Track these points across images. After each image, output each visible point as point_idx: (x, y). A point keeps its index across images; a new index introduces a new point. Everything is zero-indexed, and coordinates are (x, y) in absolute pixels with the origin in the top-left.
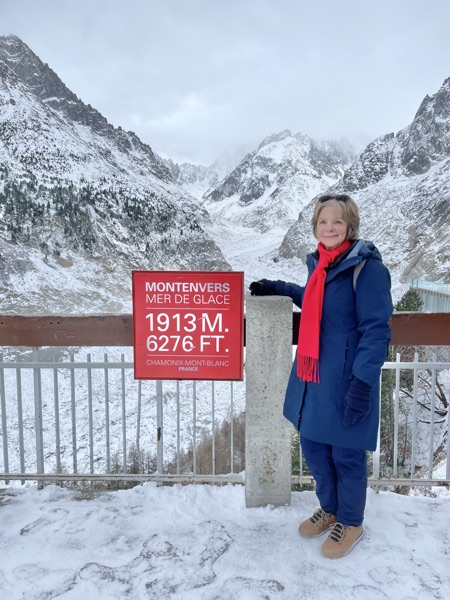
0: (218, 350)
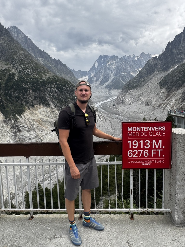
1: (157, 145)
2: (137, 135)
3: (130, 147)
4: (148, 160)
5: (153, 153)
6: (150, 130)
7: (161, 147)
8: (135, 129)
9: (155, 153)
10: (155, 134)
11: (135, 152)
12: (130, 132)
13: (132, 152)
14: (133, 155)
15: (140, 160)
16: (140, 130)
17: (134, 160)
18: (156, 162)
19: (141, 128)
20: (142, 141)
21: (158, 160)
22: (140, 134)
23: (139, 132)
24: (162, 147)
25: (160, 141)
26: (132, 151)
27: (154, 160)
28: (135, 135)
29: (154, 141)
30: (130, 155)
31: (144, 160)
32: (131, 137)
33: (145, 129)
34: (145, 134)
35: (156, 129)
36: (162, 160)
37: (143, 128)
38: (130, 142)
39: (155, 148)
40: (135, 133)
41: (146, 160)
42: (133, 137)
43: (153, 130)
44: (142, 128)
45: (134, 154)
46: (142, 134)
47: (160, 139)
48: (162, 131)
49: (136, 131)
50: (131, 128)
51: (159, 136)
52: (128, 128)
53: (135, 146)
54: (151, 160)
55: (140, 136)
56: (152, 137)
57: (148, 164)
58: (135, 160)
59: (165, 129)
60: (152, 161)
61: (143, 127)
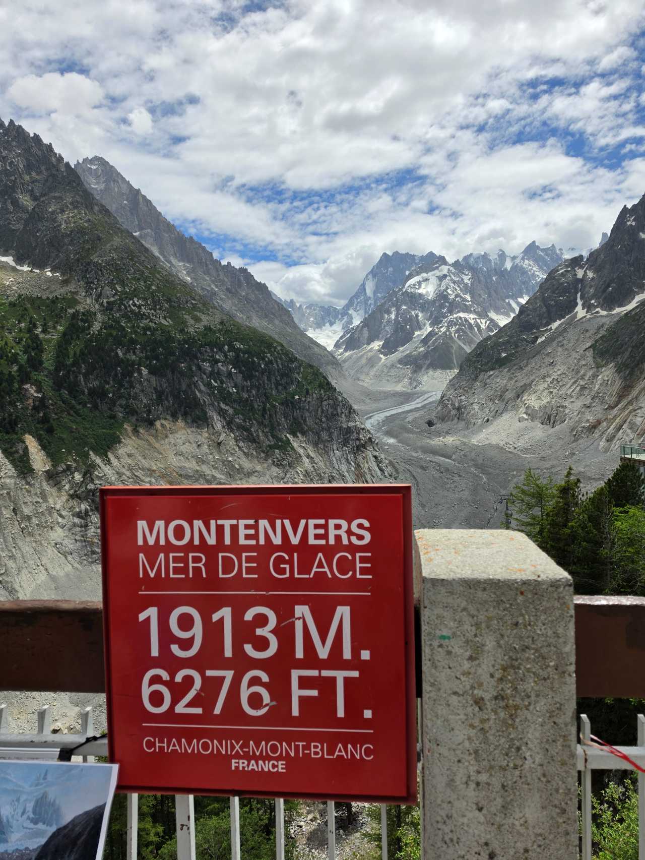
0: (341, 713)
1: (323, 641)
2: (197, 570)
3: (155, 652)
4: (268, 736)
5: (296, 693)
6: (277, 540)
7: (347, 654)
8: (179, 533)
9: (314, 693)
10: (305, 567)
11: (189, 680)
12: (152, 552)
13: (170, 684)
14: (175, 701)
15: (221, 736)
16: (212, 541)
17: (179, 734)
18: (317, 750)
19: (220, 530)
20: (225, 613)
21: (331, 741)
22: (211, 565)
23: (211, 552)
24: (355, 652)
25: (343, 613)
26: (165, 676)
27: (309, 738)
28: (185, 570)
29: (302, 611)
30: (157, 699)
31: (244, 737)
32: (158, 582)
33: (242, 532)
34: (244, 566)
35: (312, 532)
36: (356, 740)
37: (234, 529)
38: (151, 613)
39: (311, 659)
40: (185, 560)
41: (258, 737)
42: (167, 583)
43: (295, 540)
44: (227, 524)
45: (178, 691)
46: (228, 565)
47: (343, 601)
48: (353, 549)
49: (190, 547)
50: (160, 524)
51: (336, 584)
52: (142, 525)
53: (186, 644)
54: (289, 738)
55: (213, 581)
56: (292, 583)
57: (267, 767)
58: (190, 735)
59: (368, 537)
60: (297, 747)
61: (234, 522)
